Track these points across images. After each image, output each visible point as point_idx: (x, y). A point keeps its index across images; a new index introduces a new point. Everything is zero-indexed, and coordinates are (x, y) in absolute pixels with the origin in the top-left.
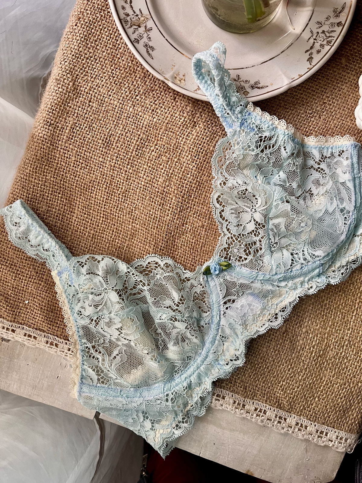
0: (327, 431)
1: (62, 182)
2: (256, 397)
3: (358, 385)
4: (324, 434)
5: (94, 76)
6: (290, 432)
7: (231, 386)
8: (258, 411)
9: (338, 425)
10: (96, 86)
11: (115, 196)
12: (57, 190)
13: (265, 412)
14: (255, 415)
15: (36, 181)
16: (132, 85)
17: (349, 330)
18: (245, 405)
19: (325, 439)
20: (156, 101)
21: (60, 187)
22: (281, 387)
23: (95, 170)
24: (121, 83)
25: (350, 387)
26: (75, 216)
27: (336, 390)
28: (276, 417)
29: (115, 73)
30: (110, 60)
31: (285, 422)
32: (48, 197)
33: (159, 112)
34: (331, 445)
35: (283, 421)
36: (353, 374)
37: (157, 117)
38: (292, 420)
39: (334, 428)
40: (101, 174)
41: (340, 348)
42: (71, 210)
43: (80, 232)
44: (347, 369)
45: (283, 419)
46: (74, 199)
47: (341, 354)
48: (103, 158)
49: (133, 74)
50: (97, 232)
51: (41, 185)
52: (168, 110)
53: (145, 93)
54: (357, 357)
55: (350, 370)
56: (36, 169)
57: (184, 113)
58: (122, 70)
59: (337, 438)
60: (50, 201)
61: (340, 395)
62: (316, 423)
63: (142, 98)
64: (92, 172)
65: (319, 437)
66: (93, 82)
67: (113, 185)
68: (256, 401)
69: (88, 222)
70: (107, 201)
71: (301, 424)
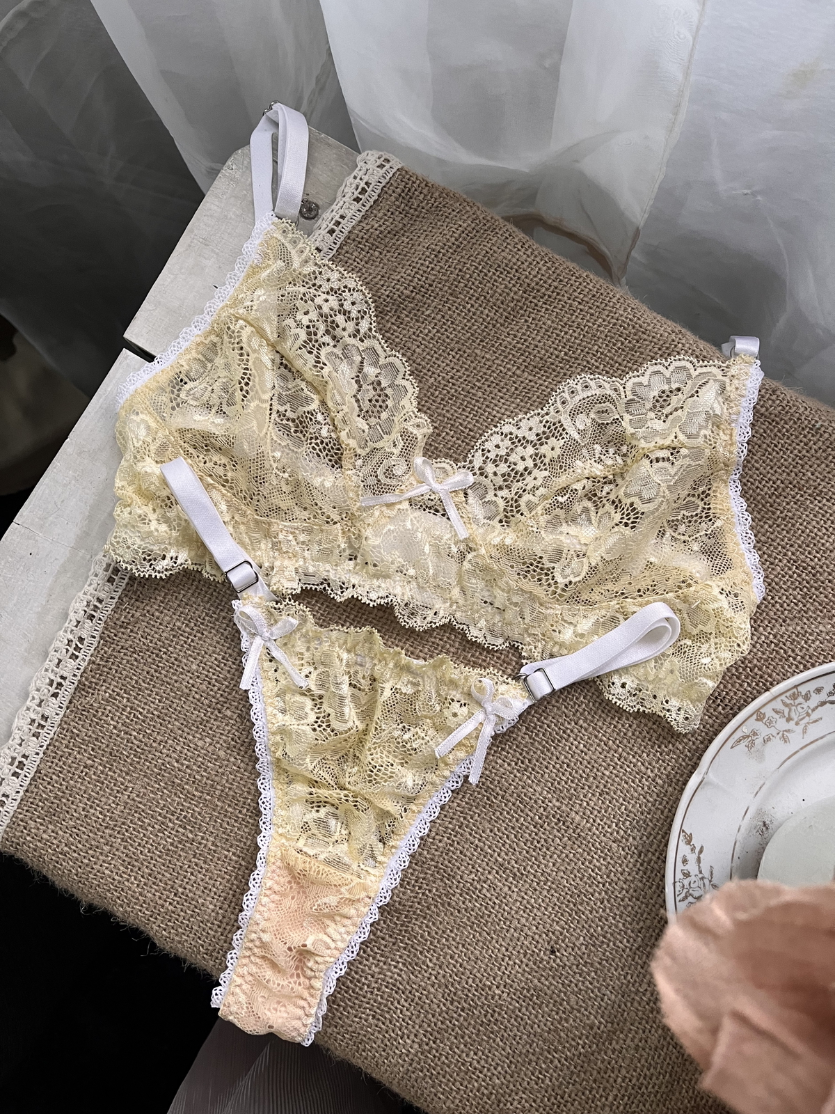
0: (22, 776)
1: (585, 363)
2: (104, 645)
3: (106, 845)
4: (18, 771)
6: (29, 703)
9: (30, 800)
12: (574, 353)
13: (73, 657)
15: (600, 320)
17: (214, 844)
21: (576, 359)
22: (118, 694)
25: (106, 828)
26: (518, 372)
28: (62, 677)
32: (566, 333)
38: (54, 709)
42: (531, 368)
43: (485, 374)
46: (547, 377)
50: (477, 401)
51: (589, 327)
56: (621, 326)
60: (558, 335)
68: (96, 644)
69: (500, 391)
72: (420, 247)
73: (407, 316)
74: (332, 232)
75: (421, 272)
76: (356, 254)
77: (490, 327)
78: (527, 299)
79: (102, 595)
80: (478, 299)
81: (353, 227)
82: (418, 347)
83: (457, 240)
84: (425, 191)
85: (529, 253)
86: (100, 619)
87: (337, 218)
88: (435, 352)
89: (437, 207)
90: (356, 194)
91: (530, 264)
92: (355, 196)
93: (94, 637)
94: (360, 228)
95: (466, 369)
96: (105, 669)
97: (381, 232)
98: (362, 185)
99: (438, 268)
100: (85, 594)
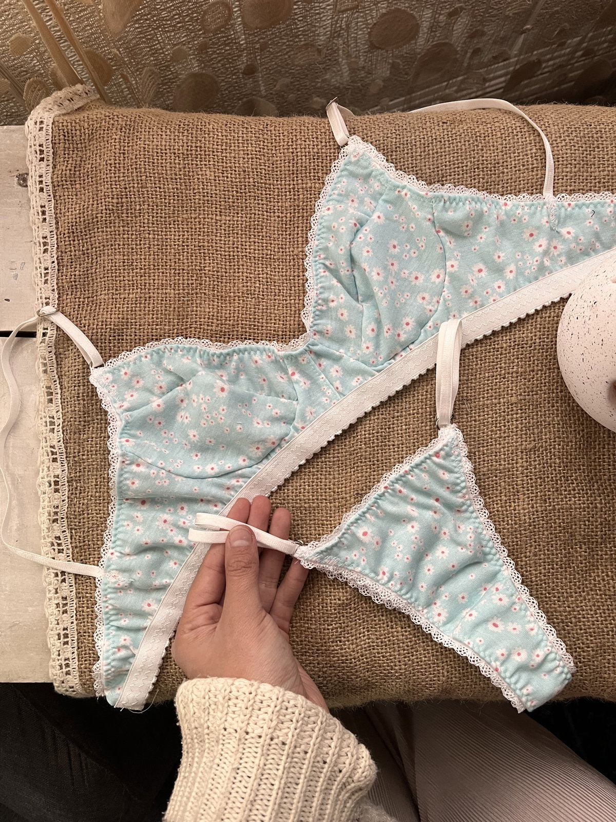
72: (102, 167)
73: (128, 217)
74: (41, 190)
75: (113, 183)
76: (66, 194)
77: (180, 194)
78: (188, 164)
79: (56, 503)
80: (160, 181)
81: (52, 178)
82: (149, 234)
83: (120, 150)
84: (78, 127)
85: (168, 133)
86: (62, 518)
87: (38, 179)
88: (162, 232)
89: (92, 133)
90: (39, 157)
91: (174, 140)
92: (39, 159)
93: (65, 531)
94: (55, 176)
95: (188, 232)
96: (86, 547)
97: (70, 170)
98: (38, 148)
99: (122, 175)
100: (43, 508)
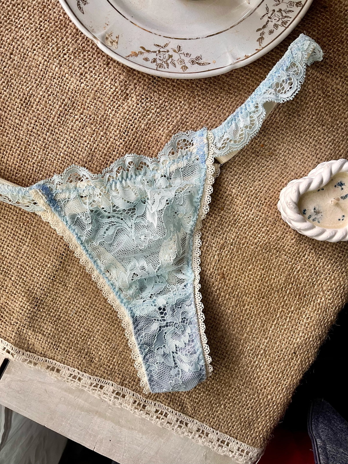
0: (229, 441)
2: (159, 398)
3: (267, 397)
4: (226, 443)
5: (19, 26)
6: (190, 437)
7: (133, 384)
8: (159, 413)
9: (241, 437)
10: (21, 37)
11: (28, 164)
13: (166, 416)
14: (155, 417)
16: (61, 41)
17: (266, 338)
18: (146, 406)
19: (226, 449)
20: (86, 63)
23: (9, 132)
24: (49, 37)
25: (258, 398)
27: (243, 399)
29: (43, 25)
30: (40, 10)
31: (185, 427)
33: (89, 77)
34: (231, 456)
35: (183, 426)
36: (264, 385)
37: (85, 82)
39: (236, 438)
40: (15, 138)
41: (254, 357)
44: (258, 379)
45: (184, 423)
47: (255, 362)
48: (19, 120)
49: (64, 29)
52: (99, 76)
53: (75, 53)
54: (271, 368)
55: (261, 380)
57: (116, 82)
58: (51, 23)
59: (238, 450)
61: (247, 405)
62: (218, 432)
63: (71, 58)
64: (6, 134)
65: (219, 446)
66: (17, 32)
67: (28, 152)
70: (19, 168)
71: (203, 431)
